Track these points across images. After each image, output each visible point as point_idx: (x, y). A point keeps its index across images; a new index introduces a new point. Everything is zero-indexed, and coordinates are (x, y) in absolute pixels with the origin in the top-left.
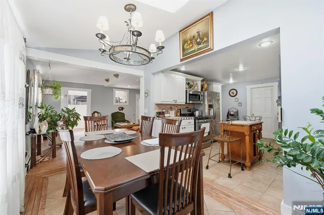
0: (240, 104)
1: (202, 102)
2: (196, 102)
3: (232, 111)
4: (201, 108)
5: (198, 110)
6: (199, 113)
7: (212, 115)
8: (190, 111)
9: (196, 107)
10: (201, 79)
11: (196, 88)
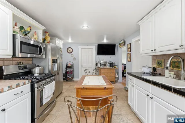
0: (74, 59)
1: (44, 56)
2: (35, 56)
3: (69, 64)
4: (43, 63)
5: (38, 66)
6: (40, 71)
7: (56, 70)
8: (25, 67)
9: (35, 62)
10: (44, 28)
11: (35, 37)
